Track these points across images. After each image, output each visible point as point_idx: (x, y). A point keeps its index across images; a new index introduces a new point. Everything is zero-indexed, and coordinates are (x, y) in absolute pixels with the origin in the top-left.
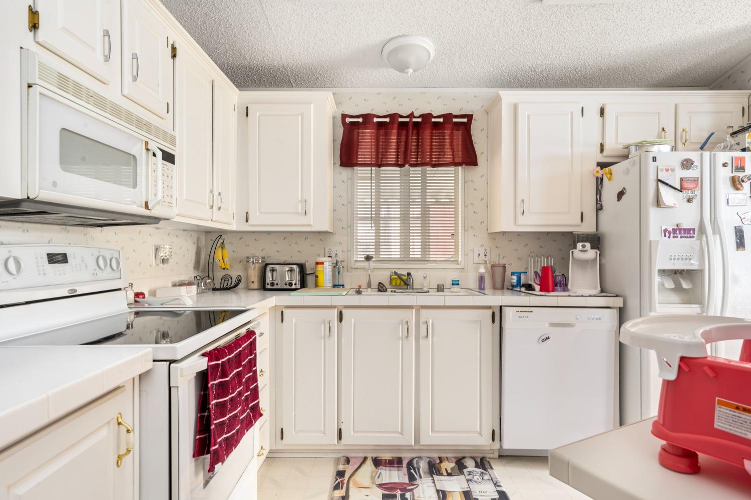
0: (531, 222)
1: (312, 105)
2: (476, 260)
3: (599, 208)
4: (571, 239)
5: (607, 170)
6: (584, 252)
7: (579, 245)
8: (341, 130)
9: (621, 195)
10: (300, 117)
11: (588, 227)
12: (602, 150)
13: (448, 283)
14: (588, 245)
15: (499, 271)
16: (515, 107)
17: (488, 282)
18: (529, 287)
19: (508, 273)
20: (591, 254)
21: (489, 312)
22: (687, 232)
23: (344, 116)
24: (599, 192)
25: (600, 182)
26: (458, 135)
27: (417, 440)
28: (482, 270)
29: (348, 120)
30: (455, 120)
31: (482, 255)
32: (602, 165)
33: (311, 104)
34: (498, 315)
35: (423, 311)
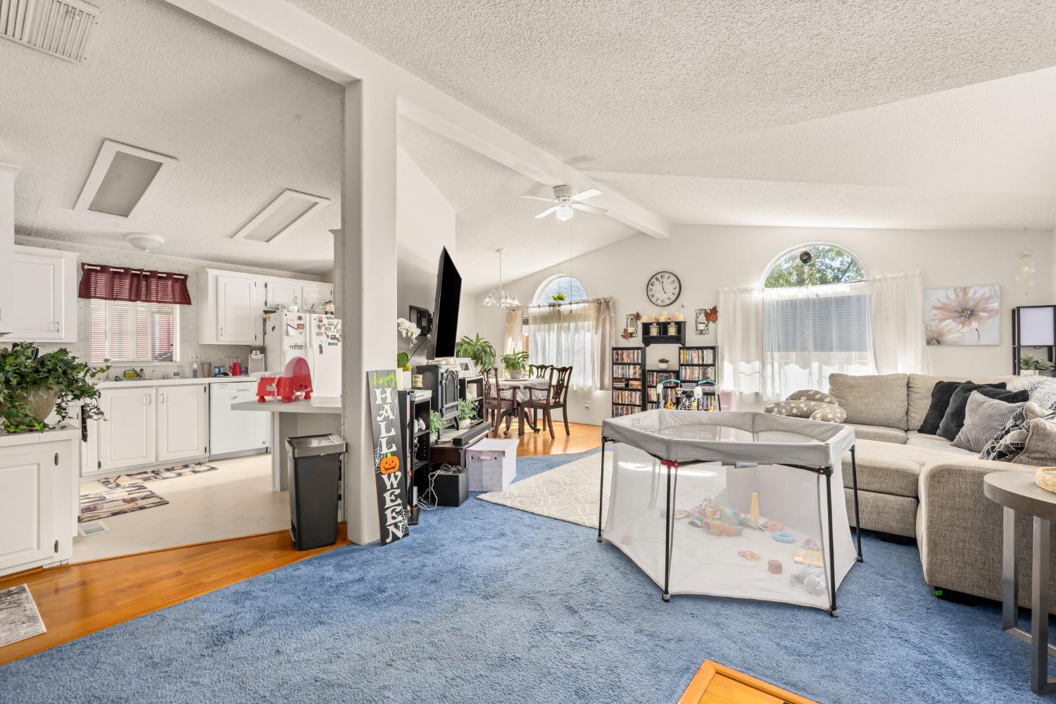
0: (227, 339)
1: (63, 260)
2: (190, 360)
3: (265, 334)
4: (251, 349)
5: (268, 315)
6: (256, 356)
7: (254, 352)
8: (82, 273)
9: (273, 328)
10: (52, 267)
11: (259, 343)
12: (266, 305)
13: (171, 374)
14: (258, 352)
15: (206, 367)
16: (217, 278)
17: (199, 373)
18: (226, 374)
19: (213, 367)
20: (260, 356)
21: (203, 387)
22: (300, 347)
23: (83, 265)
24: (264, 325)
25: (265, 320)
26: (177, 286)
27: (157, 458)
28: (195, 366)
29: (86, 267)
30: (175, 276)
31: (194, 358)
32: (266, 312)
33: (61, 258)
34: (208, 389)
35: (160, 389)
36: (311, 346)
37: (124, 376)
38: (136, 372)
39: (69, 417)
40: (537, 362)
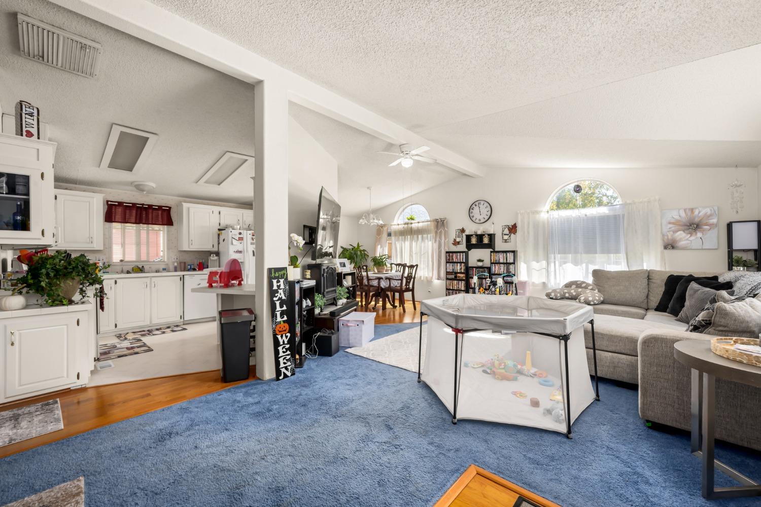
0: (196, 246)
1: (95, 199)
2: (173, 260)
3: (219, 244)
4: (210, 253)
5: (221, 232)
6: (214, 258)
7: (212, 255)
8: (106, 207)
9: (224, 240)
10: (88, 203)
11: (215, 249)
12: (220, 225)
13: (161, 269)
14: (215, 255)
15: (183, 265)
16: (189, 209)
17: (178, 269)
18: (194, 270)
19: (187, 265)
20: (216, 258)
21: (179, 277)
22: (240, 252)
23: (107, 201)
24: (219, 238)
25: (219, 235)
26: (165, 214)
28: (176, 264)
29: (109, 203)
30: (163, 208)
31: (176, 259)
32: (220, 230)
33: (93, 198)
34: (182, 278)
35: (153, 278)
36: (247, 251)
37: (133, 270)
38: (139, 268)
39: (87, 297)
40: (397, 261)
